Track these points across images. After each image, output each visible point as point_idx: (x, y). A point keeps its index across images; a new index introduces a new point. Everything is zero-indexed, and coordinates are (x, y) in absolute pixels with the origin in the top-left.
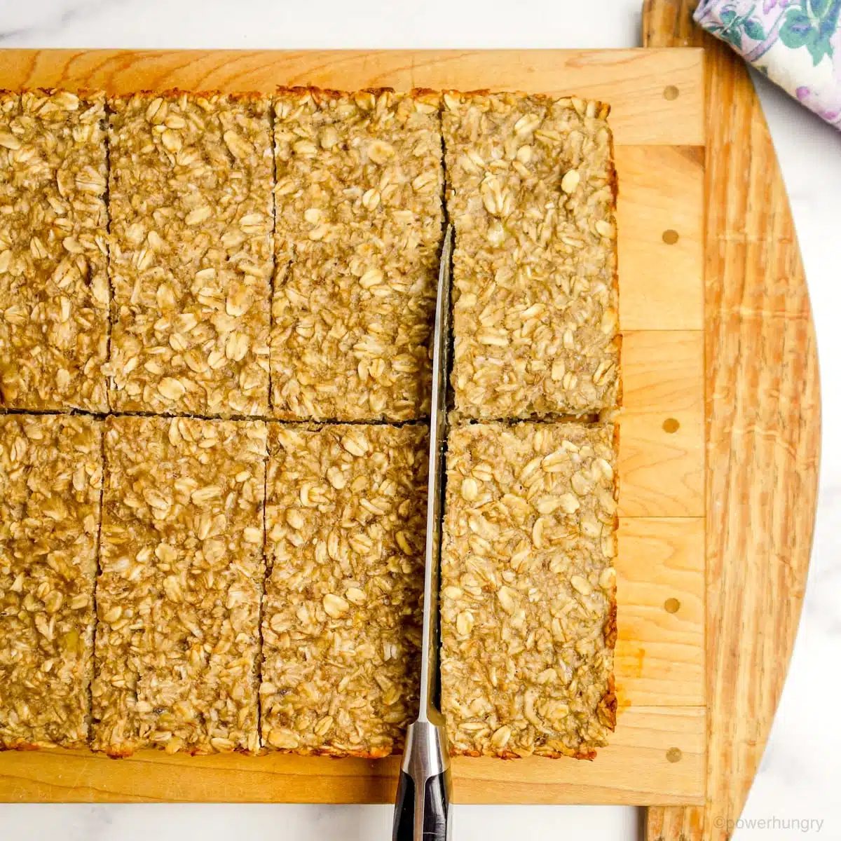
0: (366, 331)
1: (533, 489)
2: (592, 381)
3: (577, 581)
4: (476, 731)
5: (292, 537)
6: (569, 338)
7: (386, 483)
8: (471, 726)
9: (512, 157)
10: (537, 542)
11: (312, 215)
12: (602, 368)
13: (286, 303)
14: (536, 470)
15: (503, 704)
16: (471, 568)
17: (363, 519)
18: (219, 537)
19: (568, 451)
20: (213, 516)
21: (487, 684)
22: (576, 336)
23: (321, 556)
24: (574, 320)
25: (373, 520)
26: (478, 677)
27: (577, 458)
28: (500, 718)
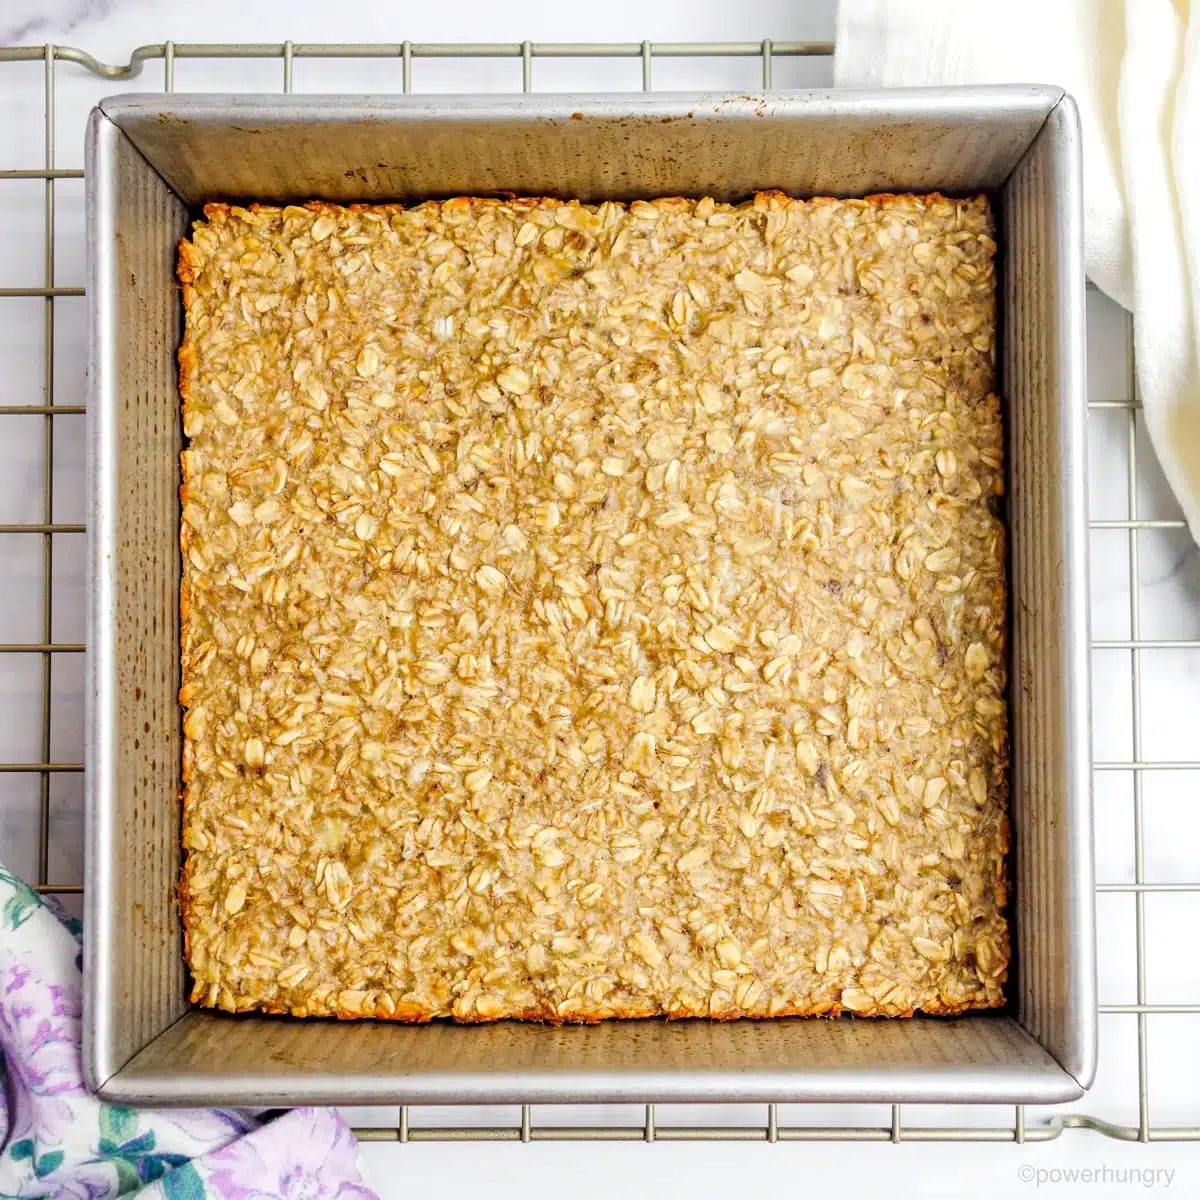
0: (487, 713)
1: (287, 530)
2: (219, 646)
3: (232, 418)
4: (358, 235)
5: (568, 463)
6: (246, 700)
7: (453, 531)
8: (363, 240)
9: (312, 933)
10: (280, 464)
11: (554, 859)
12: (206, 664)
13: (586, 746)
14: (284, 553)
15: (323, 267)
16: (362, 429)
17: (482, 487)
18: (656, 463)
19: (243, 577)
20: (664, 488)
21: (341, 291)
22: (236, 704)
23: (534, 440)
24: (239, 724)
25: (468, 488)
26: (353, 299)
27: (232, 570)
28: (326, 250)
